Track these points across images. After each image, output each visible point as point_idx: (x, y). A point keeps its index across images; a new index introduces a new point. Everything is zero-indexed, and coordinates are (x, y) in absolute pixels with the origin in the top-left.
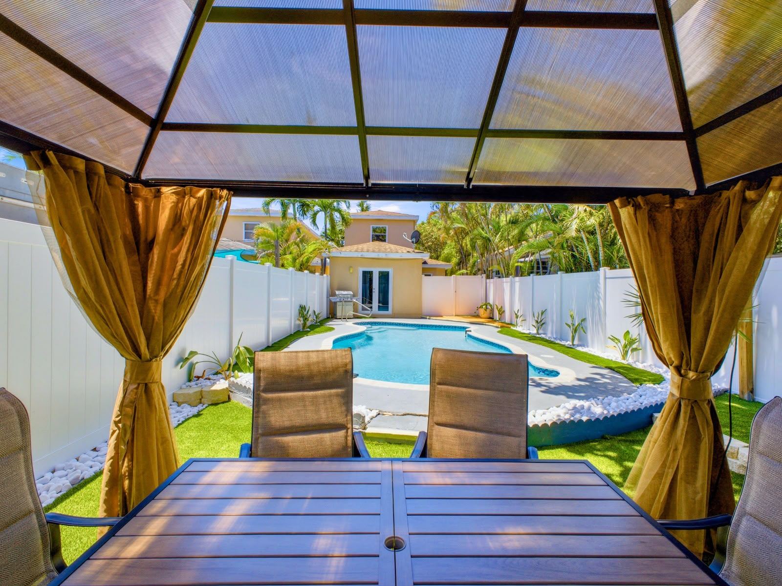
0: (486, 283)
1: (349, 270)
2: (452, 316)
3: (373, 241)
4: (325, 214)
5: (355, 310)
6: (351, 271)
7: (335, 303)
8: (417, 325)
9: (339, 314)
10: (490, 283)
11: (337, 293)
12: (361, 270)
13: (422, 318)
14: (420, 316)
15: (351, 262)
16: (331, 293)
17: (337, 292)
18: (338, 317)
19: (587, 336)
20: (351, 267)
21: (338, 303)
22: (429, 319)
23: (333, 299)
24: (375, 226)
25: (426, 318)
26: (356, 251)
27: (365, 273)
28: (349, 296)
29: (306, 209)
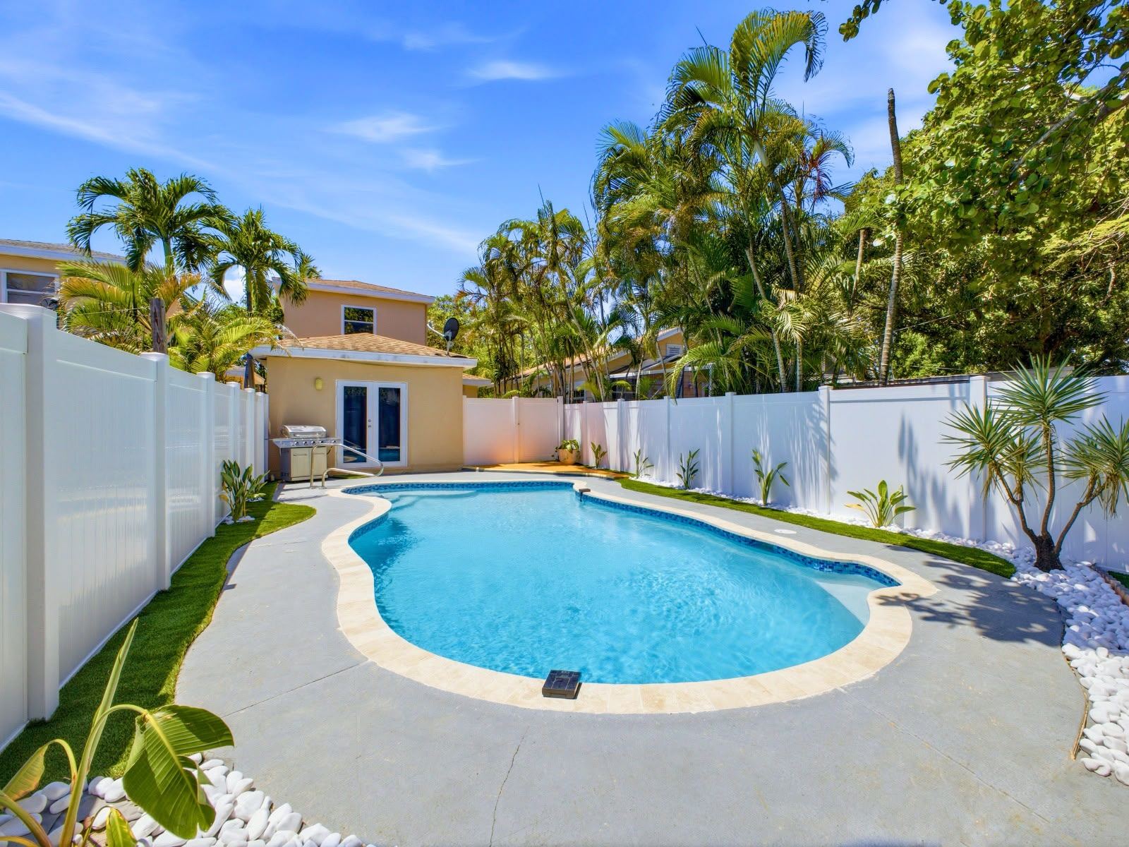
0: (564, 410)
1: (315, 383)
2: (514, 463)
3: (347, 333)
4: (248, 271)
5: (330, 463)
6: (319, 386)
7: (286, 451)
8: (473, 484)
9: (295, 473)
10: (573, 411)
11: (290, 431)
12: (340, 385)
13: (464, 470)
14: (460, 467)
15: (316, 369)
16: (274, 431)
17: (290, 429)
18: (293, 480)
19: (793, 490)
20: (317, 378)
21: (293, 451)
22: (480, 471)
23: (280, 442)
24: (347, 306)
25: (474, 470)
26: (330, 347)
27: (347, 390)
28: (317, 435)
29: (195, 256)
